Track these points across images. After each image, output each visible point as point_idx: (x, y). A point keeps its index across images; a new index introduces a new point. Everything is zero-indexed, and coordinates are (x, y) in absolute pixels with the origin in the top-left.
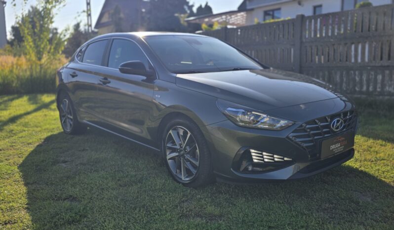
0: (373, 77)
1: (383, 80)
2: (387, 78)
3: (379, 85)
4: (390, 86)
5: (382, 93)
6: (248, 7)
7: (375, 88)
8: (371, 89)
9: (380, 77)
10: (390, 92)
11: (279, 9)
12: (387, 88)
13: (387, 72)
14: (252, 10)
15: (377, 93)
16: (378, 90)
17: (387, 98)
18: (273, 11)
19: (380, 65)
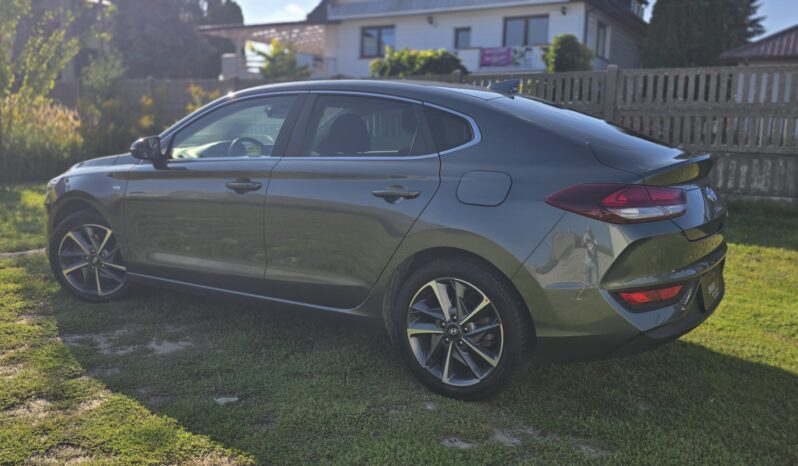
0: (734, 167)
1: (749, 174)
2: (755, 170)
3: (742, 180)
4: (759, 181)
5: (746, 192)
6: (331, 17)
7: (736, 183)
8: (730, 185)
9: (744, 169)
10: (759, 190)
11: (392, 27)
12: (755, 184)
13: (756, 161)
14: (338, 22)
15: (739, 191)
16: (742, 186)
17: (757, 198)
18: (379, 28)
19: (745, 150)
